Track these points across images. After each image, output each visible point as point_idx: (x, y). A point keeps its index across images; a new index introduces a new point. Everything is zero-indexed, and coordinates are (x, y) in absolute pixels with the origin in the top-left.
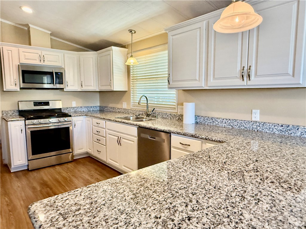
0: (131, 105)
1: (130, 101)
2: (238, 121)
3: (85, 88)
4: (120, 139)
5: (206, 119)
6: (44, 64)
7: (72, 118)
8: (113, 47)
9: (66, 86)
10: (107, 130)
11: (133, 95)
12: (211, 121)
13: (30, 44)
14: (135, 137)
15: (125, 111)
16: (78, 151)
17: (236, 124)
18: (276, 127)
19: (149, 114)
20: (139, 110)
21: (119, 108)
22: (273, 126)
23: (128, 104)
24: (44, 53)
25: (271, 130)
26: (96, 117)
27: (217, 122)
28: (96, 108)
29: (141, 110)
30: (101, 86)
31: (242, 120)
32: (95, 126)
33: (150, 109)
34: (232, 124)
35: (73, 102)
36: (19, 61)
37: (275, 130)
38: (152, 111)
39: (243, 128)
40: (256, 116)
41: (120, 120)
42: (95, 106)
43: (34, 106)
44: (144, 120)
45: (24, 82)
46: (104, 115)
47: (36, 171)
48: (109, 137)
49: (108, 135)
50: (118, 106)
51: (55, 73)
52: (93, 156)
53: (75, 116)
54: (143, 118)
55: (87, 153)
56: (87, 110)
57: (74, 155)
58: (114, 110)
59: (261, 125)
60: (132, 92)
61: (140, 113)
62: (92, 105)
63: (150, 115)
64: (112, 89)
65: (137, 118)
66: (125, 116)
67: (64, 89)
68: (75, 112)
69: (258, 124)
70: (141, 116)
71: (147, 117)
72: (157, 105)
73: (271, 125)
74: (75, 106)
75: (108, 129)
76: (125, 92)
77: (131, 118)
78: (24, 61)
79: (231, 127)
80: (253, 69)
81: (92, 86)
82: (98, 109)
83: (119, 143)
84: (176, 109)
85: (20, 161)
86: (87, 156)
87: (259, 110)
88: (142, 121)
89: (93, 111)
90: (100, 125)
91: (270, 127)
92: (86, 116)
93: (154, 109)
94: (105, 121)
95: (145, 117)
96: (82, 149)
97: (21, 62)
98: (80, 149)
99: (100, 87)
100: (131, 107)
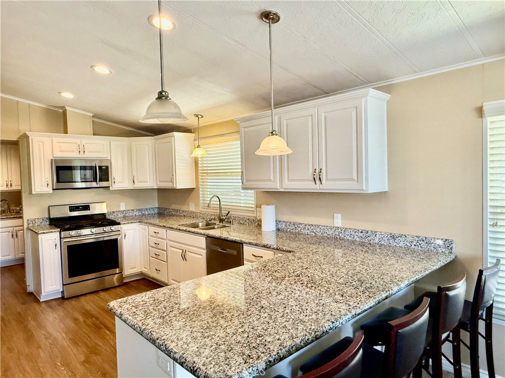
0: (200, 207)
1: (199, 201)
2: (321, 227)
3: (139, 185)
4: (185, 252)
5: (287, 225)
6: (84, 156)
7: (121, 226)
8: (175, 133)
9: (113, 183)
10: (168, 242)
11: (202, 193)
12: (293, 227)
13: (66, 132)
14: (203, 249)
15: (192, 215)
16: (129, 271)
17: (319, 231)
18: (357, 233)
19: (222, 219)
20: (211, 213)
21: (185, 210)
22: (354, 232)
23: (197, 205)
24: (84, 142)
25: (352, 236)
26: (153, 225)
27: (299, 229)
28: (153, 210)
29: (213, 214)
30: (160, 182)
31: (324, 226)
32: (152, 236)
33: (224, 212)
34: (315, 231)
35: (121, 204)
36: (53, 154)
37: (356, 237)
38: (227, 215)
39: (326, 234)
40: (338, 221)
41: (184, 228)
42: (153, 208)
43: (70, 211)
44: (216, 227)
45: (58, 181)
46: (163, 220)
47: (74, 299)
48: (171, 250)
49: (170, 249)
50: (184, 208)
51: (99, 167)
52: (150, 277)
53: (125, 224)
54: (215, 224)
55: (142, 274)
56: (141, 214)
57: (124, 276)
58: (178, 214)
59: (343, 232)
60: (201, 189)
61: (212, 217)
62: (148, 207)
63: (224, 220)
64: (175, 186)
65: (208, 225)
66: (192, 222)
67: (110, 187)
68: (124, 217)
69: (340, 230)
70: (213, 221)
71: (220, 222)
72: (233, 207)
73: (352, 231)
74: (124, 209)
75: (170, 240)
76: (192, 190)
77: (200, 224)
78: (59, 154)
79: (313, 234)
80: (324, 171)
81: (147, 182)
82: (156, 211)
83: (184, 257)
84: (255, 212)
85: (52, 285)
86: (142, 278)
87: (340, 215)
88: (214, 228)
89: (149, 214)
90: (159, 235)
91: (351, 233)
92: (139, 223)
93: (229, 212)
94: (165, 230)
95: (218, 223)
96: (134, 268)
97: (54, 156)
98: (132, 268)
99: (158, 183)
100: (201, 209)
